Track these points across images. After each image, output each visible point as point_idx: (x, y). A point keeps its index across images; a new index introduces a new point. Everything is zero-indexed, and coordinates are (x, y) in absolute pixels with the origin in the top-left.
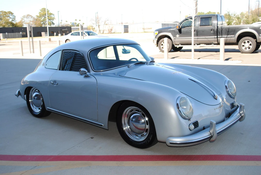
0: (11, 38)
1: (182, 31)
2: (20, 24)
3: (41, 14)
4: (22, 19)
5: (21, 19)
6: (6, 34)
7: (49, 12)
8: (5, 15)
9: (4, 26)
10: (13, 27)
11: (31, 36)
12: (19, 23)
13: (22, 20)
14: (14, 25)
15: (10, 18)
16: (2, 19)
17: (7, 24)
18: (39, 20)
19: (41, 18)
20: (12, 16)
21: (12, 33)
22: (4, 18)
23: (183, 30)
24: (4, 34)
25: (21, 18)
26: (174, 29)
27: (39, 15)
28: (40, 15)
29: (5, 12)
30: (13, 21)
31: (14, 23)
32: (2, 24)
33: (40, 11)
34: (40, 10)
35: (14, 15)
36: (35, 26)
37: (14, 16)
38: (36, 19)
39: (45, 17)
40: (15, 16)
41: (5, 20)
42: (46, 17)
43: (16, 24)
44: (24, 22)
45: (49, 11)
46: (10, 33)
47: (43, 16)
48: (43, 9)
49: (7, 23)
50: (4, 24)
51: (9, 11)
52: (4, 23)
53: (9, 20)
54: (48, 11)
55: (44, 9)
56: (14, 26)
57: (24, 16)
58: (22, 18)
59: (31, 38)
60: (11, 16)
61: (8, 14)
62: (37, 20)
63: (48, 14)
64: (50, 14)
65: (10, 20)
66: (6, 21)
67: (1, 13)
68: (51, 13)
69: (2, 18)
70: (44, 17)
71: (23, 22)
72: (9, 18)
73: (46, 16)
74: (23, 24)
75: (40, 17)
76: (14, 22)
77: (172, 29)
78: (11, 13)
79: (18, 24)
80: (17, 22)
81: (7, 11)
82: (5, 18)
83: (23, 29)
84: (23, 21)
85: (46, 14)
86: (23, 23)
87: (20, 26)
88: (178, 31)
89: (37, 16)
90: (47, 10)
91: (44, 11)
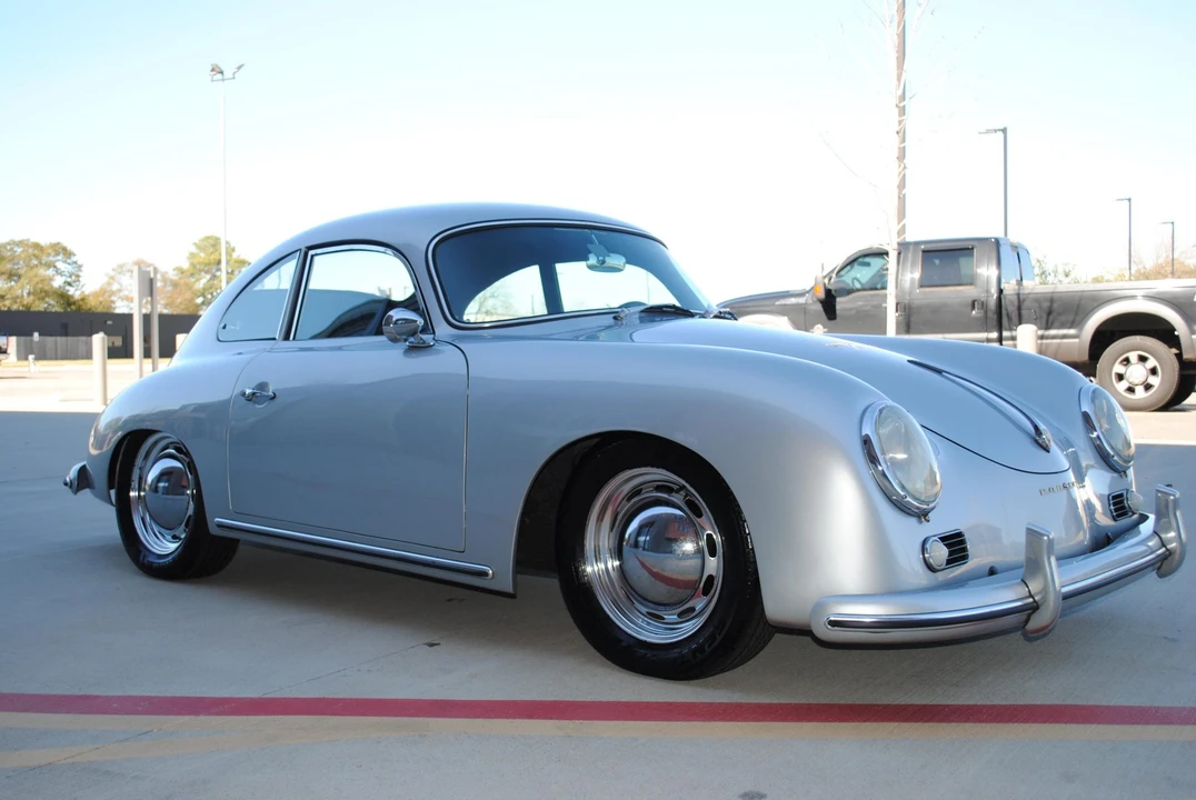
0: (56, 359)
1: (838, 307)
2: (101, 299)
3: (196, 261)
4: (112, 278)
5: (106, 280)
6: (32, 341)
7: (235, 255)
8: (36, 257)
9: (28, 307)
10: (66, 312)
11: (147, 354)
12: (96, 295)
13: (109, 284)
14: (74, 303)
15: (61, 274)
16: (19, 277)
17: (43, 299)
18: (189, 286)
19: (198, 280)
20: (65, 262)
21: (61, 335)
22: (32, 273)
23: (841, 303)
24: (23, 338)
25: (107, 275)
26: (802, 300)
27: (186, 265)
28: (193, 265)
29: (37, 246)
30: (70, 284)
31: (72, 296)
32: (17, 297)
33: (194, 250)
34: (195, 244)
35: (74, 259)
36: (165, 311)
37: (75, 263)
38: (172, 281)
39: (214, 277)
40: (80, 267)
41: (36, 280)
42: (218, 274)
43: (83, 300)
44: (120, 291)
45: (233, 250)
46: (53, 339)
47: (207, 272)
48: (208, 238)
49: (43, 293)
50: (27, 300)
51: (54, 241)
52: (29, 294)
53: (51, 279)
54: (230, 251)
55: (211, 242)
56: (73, 307)
57: (121, 266)
58: (112, 273)
59: (149, 361)
60: (60, 265)
61: (49, 255)
62: (175, 285)
63: (227, 263)
64: (236, 262)
65: (58, 282)
66: (40, 286)
67: (19, 250)
68: (242, 257)
69: (22, 272)
70: (208, 277)
71: (113, 293)
72: (51, 272)
73: (219, 270)
74: (113, 302)
75: (192, 275)
76: (71, 291)
77: (793, 301)
78: (65, 249)
79: (92, 303)
80: (87, 293)
81: (44, 241)
82: (35, 270)
83: (109, 322)
84: (115, 287)
85: (219, 262)
86: (113, 298)
87: (100, 309)
88: (819, 307)
89: (181, 271)
90: (227, 243)
91: (211, 250)
